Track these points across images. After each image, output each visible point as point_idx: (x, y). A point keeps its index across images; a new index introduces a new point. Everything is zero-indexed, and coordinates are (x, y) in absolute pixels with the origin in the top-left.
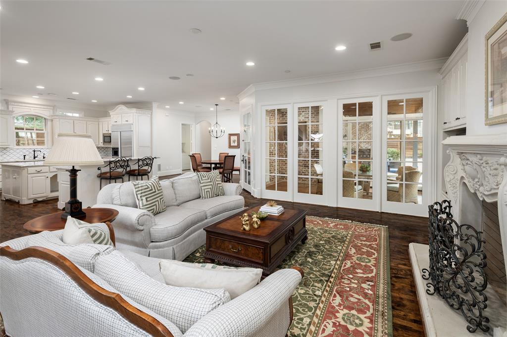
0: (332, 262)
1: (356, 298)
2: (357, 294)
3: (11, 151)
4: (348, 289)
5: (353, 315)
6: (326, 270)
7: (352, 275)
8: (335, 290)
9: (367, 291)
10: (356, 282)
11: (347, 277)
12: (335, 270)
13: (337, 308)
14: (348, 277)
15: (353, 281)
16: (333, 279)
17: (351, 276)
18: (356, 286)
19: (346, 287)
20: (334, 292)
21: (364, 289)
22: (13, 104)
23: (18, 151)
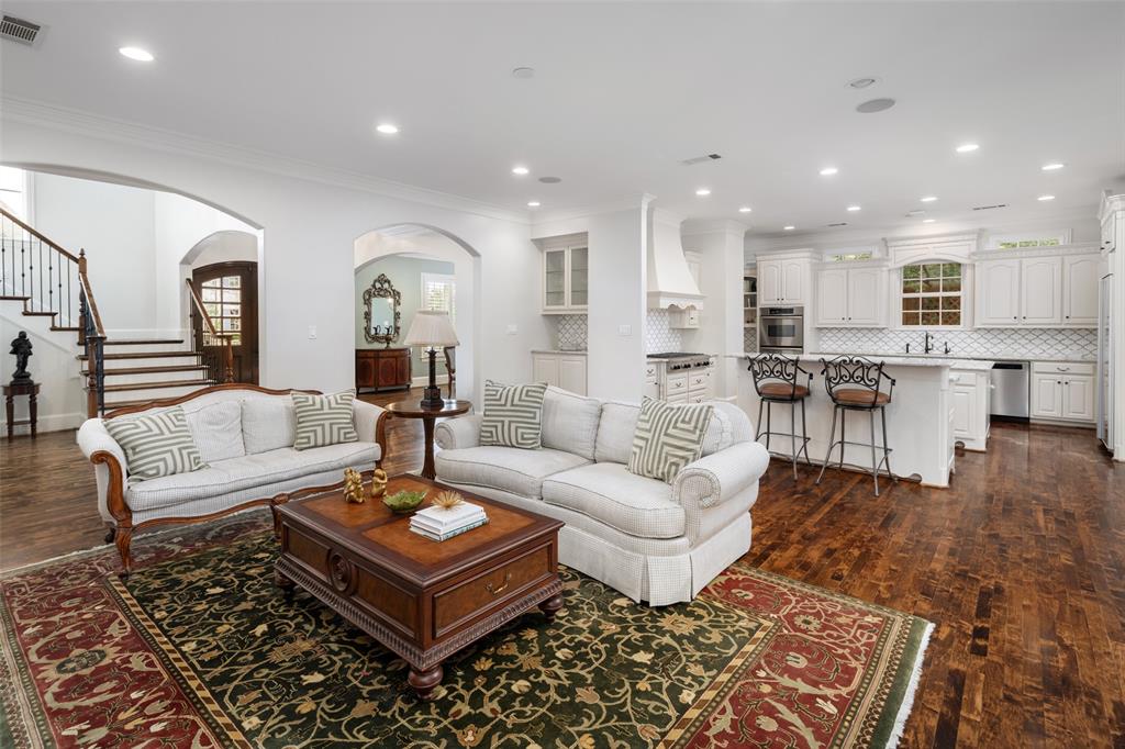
0: (255, 720)
1: (101, 693)
2: (106, 704)
3: (891, 335)
4: (134, 695)
5: (86, 666)
6: (238, 691)
7: (156, 734)
8: (162, 672)
9: (84, 726)
10: (129, 726)
11: (165, 716)
12: (216, 707)
13: (127, 655)
14: (161, 721)
15: (140, 721)
16: (194, 688)
17: (155, 728)
18: (122, 716)
19: (145, 694)
20: (159, 668)
21: (95, 725)
22: (895, 243)
23: (902, 335)
